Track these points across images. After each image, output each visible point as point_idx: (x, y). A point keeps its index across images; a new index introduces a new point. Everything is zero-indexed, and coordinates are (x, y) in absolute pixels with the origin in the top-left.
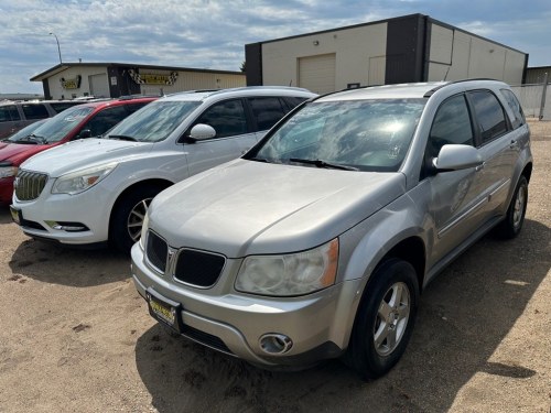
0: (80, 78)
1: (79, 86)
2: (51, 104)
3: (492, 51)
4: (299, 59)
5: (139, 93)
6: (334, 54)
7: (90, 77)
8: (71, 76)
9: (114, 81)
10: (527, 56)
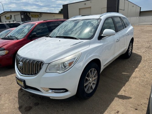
0: (11, 16)
1: (11, 19)
2: (7, 24)
3: (133, 6)
4: (80, 9)
5: (31, 20)
6: (91, 7)
7: (14, 16)
8: (8, 15)
9: (23, 17)
10: (141, 8)
